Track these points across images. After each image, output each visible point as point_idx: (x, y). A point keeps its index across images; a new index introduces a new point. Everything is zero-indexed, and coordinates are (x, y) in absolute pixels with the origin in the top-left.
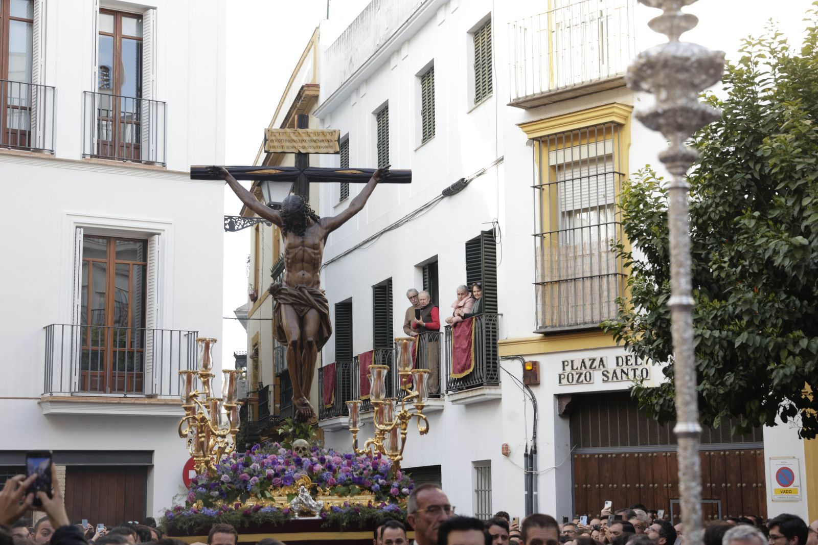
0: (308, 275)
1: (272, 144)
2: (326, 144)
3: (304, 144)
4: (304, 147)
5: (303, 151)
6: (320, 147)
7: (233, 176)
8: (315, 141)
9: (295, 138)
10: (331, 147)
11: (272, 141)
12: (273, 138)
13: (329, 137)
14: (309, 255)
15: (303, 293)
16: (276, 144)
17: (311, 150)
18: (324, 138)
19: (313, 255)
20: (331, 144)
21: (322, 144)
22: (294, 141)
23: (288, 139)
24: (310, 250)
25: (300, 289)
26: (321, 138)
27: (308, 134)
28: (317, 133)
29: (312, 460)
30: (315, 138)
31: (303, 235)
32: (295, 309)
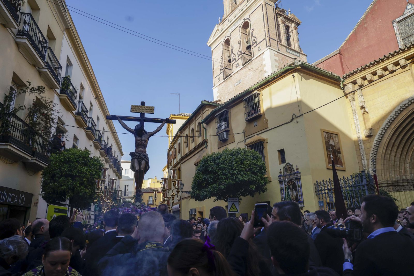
0: (142, 150)
1: (133, 110)
2: (150, 111)
3: (143, 110)
4: (143, 111)
5: (143, 112)
6: (148, 111)
7: (120, 119)
8: (146, 110)
9: (140, 108)
10: (152, 111)
11: (133, 109)
12: (134, 108)
13: (151, 109)
14: (143, 143)
15: (141, 155)
16: (134, 110)
17: (145, 112)
18: (149, 109)
19: (144, 143)
20: (151, 111)
21: (149, 111)
22: (140, 109)
23: (138, 108)
24: (144, 142)
25: (140, 154)
26: (148, 109)
27: (144, 107)
28: (147, 107)
29: (141, 210)
30: (146, 109)
31: (142, 137)
32: (138, 160)
